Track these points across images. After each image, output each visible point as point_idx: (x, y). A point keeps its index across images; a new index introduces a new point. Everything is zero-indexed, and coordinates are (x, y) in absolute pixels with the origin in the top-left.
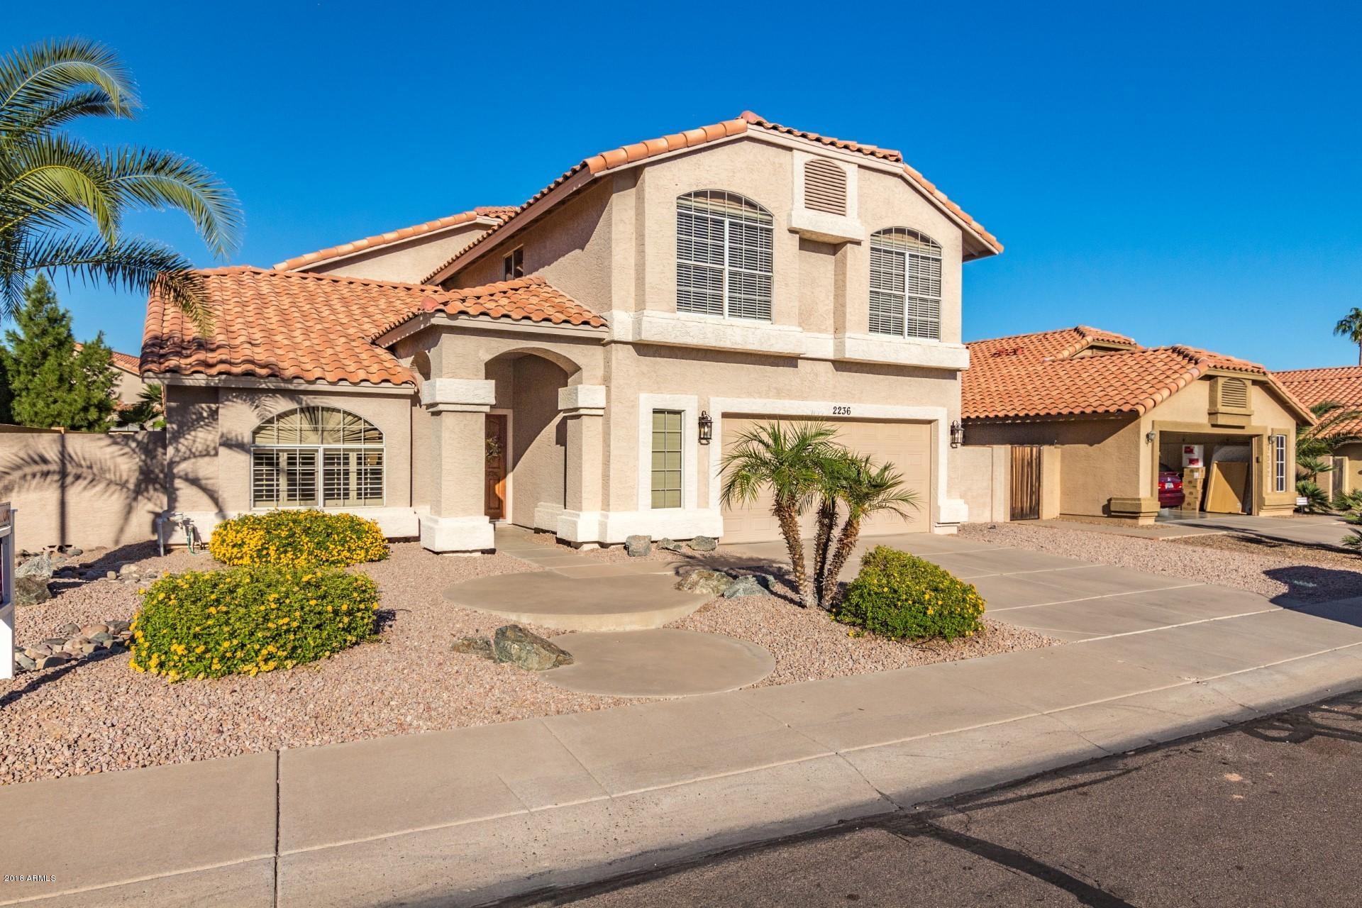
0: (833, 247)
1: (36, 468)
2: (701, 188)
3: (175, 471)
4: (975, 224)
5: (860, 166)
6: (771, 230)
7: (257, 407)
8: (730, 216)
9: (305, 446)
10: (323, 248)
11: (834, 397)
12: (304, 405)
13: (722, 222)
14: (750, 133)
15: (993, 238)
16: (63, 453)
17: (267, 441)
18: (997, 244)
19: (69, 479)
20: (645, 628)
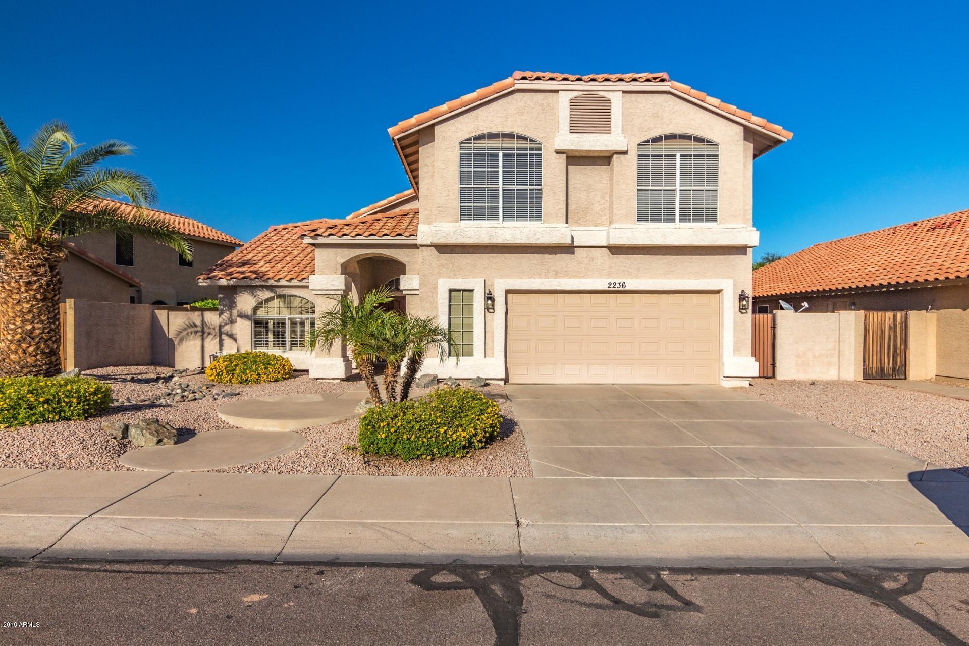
0: (604, 159)
1: (192, 329)
2: (479, 133)
3: (222, 330)
4: (754, 119)
5: (624, 92)
6: (540, 155)
7: (255, 296)
8: (503, 149)
9: (281, 316)
10: (371, 204)
11: (609, 275)
12: (278, 293)
13: (497, 155)
14: (517, 87)
15: (778, 128)
16: (203, 321)
17: (262, 314)
18: (784, 132)
19: (206, 335)
20: (281, 430)
